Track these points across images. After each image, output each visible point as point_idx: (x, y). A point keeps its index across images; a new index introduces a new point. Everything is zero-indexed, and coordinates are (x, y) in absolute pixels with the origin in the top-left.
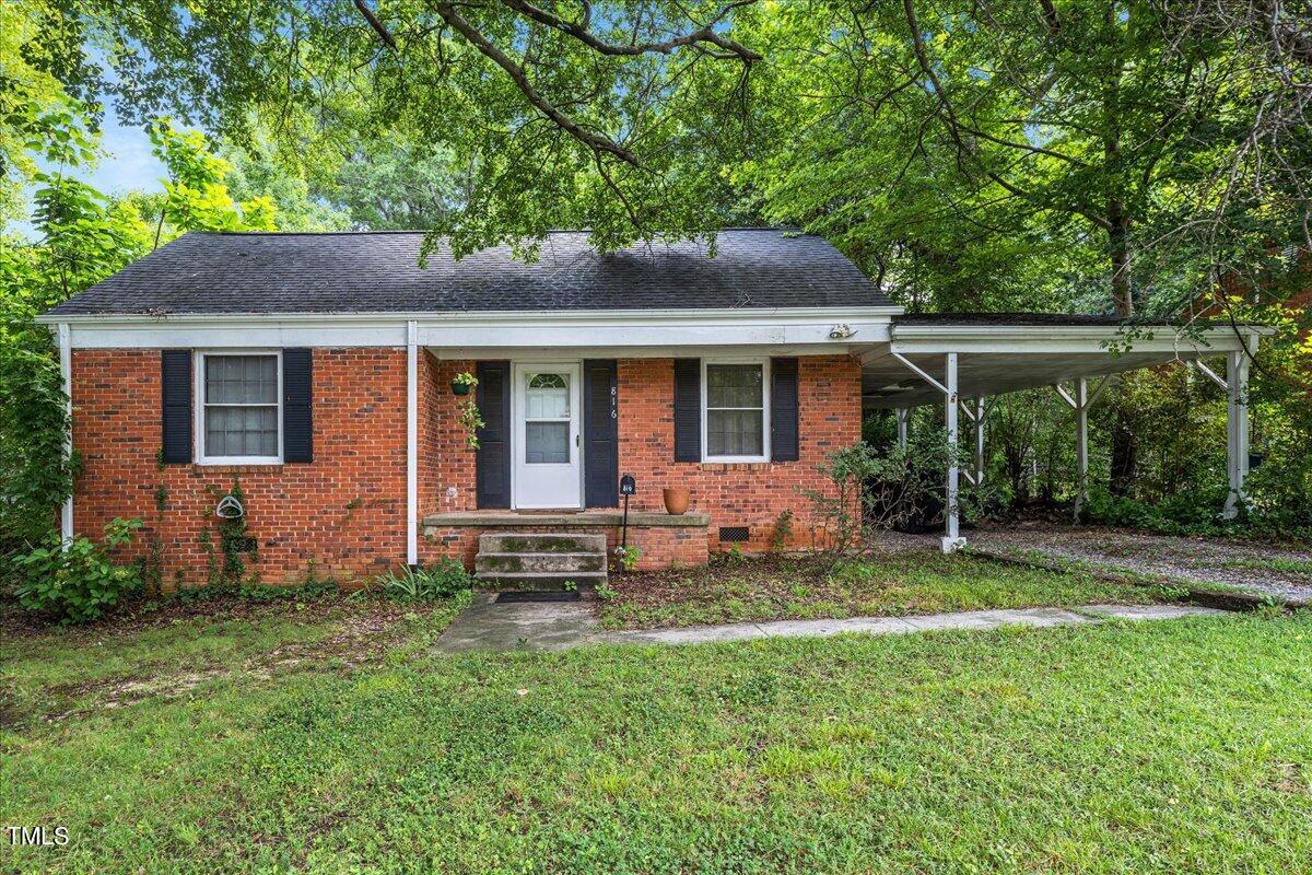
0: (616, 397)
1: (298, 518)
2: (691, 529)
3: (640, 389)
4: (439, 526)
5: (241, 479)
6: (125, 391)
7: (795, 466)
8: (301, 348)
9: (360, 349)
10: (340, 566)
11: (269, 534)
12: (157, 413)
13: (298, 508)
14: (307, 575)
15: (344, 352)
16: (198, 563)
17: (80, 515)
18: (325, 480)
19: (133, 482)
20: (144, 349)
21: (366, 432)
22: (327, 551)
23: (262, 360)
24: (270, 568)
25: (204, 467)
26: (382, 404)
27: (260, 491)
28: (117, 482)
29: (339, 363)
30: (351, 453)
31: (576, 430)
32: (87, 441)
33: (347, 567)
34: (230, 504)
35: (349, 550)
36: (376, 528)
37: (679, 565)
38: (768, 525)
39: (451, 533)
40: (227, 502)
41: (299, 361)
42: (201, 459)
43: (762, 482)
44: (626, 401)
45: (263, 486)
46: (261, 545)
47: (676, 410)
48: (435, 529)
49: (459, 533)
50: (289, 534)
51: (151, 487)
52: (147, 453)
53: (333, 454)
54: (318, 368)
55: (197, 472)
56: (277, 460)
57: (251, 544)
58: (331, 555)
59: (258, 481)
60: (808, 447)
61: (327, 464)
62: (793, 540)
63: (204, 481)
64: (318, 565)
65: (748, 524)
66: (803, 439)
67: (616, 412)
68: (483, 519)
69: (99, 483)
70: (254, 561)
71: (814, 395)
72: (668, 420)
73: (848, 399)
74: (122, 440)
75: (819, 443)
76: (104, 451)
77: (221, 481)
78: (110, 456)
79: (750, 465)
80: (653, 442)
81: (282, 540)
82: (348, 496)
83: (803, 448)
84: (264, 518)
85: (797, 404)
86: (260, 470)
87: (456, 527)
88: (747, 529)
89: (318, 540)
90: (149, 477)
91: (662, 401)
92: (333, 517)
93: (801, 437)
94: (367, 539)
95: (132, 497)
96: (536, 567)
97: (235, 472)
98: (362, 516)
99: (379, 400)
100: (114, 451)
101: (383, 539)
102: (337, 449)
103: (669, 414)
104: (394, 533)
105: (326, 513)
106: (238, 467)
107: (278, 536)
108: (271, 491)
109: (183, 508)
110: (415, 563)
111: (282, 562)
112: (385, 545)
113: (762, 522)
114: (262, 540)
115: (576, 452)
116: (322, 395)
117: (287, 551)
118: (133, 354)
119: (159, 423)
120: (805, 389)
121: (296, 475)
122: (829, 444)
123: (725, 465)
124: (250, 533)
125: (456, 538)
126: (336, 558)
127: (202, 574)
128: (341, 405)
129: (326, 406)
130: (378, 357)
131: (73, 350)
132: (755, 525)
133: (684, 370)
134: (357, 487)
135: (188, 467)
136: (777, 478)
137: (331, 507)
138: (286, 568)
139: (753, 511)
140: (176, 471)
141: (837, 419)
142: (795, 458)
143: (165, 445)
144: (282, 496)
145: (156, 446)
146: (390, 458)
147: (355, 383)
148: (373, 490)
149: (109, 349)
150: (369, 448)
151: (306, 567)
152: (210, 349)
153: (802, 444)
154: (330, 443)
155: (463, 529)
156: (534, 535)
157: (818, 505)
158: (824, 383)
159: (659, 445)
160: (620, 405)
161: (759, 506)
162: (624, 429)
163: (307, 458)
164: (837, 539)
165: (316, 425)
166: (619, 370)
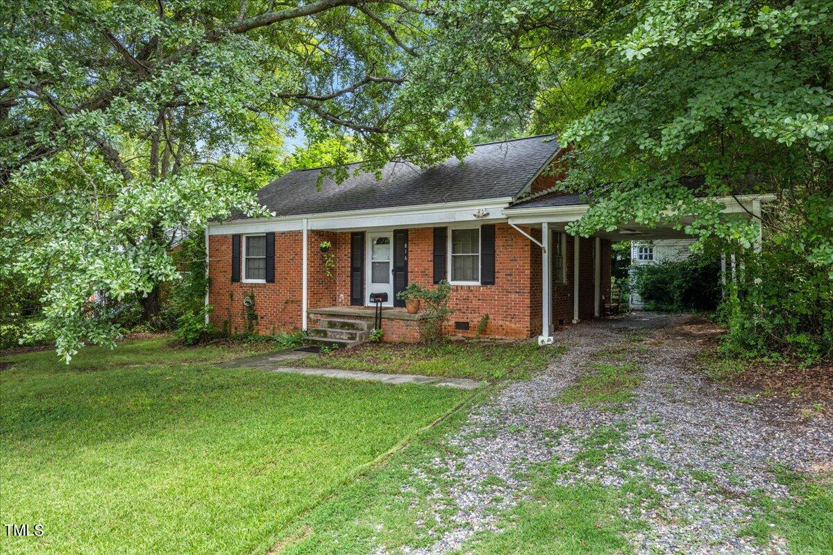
0: (407, 249)
1: (270, 307)
3: (418, 244)
5: (253, 289)
6: (223, 252)
7: (493, 288)
8: (271, 232)
9: (290, 232)
10: (282, 329)
11: (261, 314)
12: (231, 261)
13: (270, 302)
15: (285, 233)
16: (241, 324)
18: (278, 290)
19: (225, 289)
20: (228, 235)
21: (292, 269)
22: (279, 322)
24: (262, 328)
25: (244, 283)
26: (296, 256)
27: (259, 295)
28: (220, 289)
29: (283, 238)
30: (286, 279)
31: (391, 266)
32: (212, 272)
33: (285, 330)
35: (286, 322)
36: (294, 313)
38: (479, 322)
40: (247, 299)
41: (271, 238)
42: (244, 281)
43: (476, 297)
44: (412, 251)
45: (260, 292)
46: (259, 318)
47: (434, 256)
48: (313, 314)
50: (267, 314)
51: (229, 291)
52: (228, 277)
53: (281, 279)
54: (277, 241)
55: (242, 286)
56: (264, 281)
57: (256, 317)
58: (280, 324)
59: (259, 290)
60: (500, 277)
61: (279, 284)
62: (492, 331)
63: (244, 289)
64: (276, 328)
65: (468, 321)
66: (498, 272)
67: (407, 257)
68: (329, 311)
69: (216, 289)
70: (257, 324)
71: (503, 246)
72: (431, 261)
73: (522, 248)
74: (222, 272)
75: (506, 275)
76: (217, 276)
77: (248, 290)
78: (219, 279)
79: (469, 287)
80: (424, 274)
81: (265, 316)
82: (285, 298)
83: (497, 278)
84: (260, 307)
85: (495, 252)
86: (259, 285)
88: (468, 323)
89: (276, 317)
90: (229, 287)
91: (428, 251)
92: (281, 308)
93: (496, 271)
94: (291, 318)
95: (224, 295)
96: (331, 336)
98: (290, 307)
100: (220, 276)
101: (296, 318)
102: (282, 277)
103: (431, 258)
104: (300, 315)
105: (278, 305)
106: (252, 284)
107: (264, 314)
108: (262, 295)
109: (237, 300)
111: (265, 326)
112: (297, 321)
113: (475, 320)
114: (259, 316)
115: (392, 278)
116: (278, 253)
117: (267, 321)
118: (225, 237)
119: (231, 265)
120: (499, 242)
121: (269, 288)
122: (512, 275)
123: (457, 286)
124: (256, 313)
125: (320, 320)
126: (282, 325)
127: (242, 329)
128: (284, 257)
129: (279, 258)
130: (295, 236)
131: (210, 236)
132: (472, 321)
133: (439, 233)
134: (288, 294)
135: (240, 283)
136: (484, 294)
137: (280, 303)
138: (266, 328)
139: (471, 313)
140: (236, 285)
141: (516, 260)
142: (493, 283)
143: (233, 274)
144: (266, 297)
145: (230, 275)
146: (299, 281)
147: (288, 248)
148: (293, 296)
149: (219, 235)
150: (292, 276)
152: (248, 234)
153: (497, 275)
154: (280, 274)
155: (323, 316)
156: (342, 320)
157: (505, 312)
158: (509, 238)
159: (426, 275)
160: (409, 253)
161: (474, 310)
162: (411, 266)
163: (273, 281)
164: (516, 332)
165: (276, 266)
166: (409, 235)
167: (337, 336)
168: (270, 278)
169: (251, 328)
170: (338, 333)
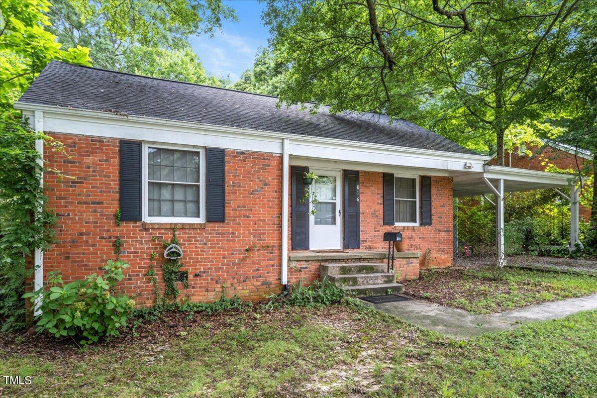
0: (359, 190)
1: (215, 258)
2: (413, 259)
3: (368, 187)
4: (297, 261)
5: (177, 233)
6: (89, 167)
7: (430, 228)
8: (217, 148)
9: (253, 153)
10: (241, 288)
11: (196, 269)
12: (115, 184)
13: (215, 251)
14: (221, 294)
15: (244, 153)
16: (145, 290)
17: (49, 258)
18: (233, 233)
19: (95, 234)
20: (105, 138)
21: (257, 204)
22: (234, 278)
23: (190, 154)
24: (197, 291)
25: (151, 224)
26: (266, 187)
27: (190, 241)
28: (81, 234)
29: (241, 160)
30: (248, 217)
31: (339, 207)
32: (55, 202)
33: (245, 288)
34: (174, 249)
35: (247, 277)
36: (264, 263)
37: (408, 278)
39: (304, 264)
40: (172, 248)
41: (216, 157)
42: (147, 219)
43: (418, 236)
44: (363, 193)
45: (192, 237)
46: (191, 276)
47: (384, 199)
48: (296, 262)
49: (308, 265)
50: (209, 268)
51: (110, 238)
52: (107, 213)
53: (238, 217)
54: (228, 162)
55: (145, 227)
56: (201, 220)
57: (183, 276)
58: (236, 281)
59: (189, 234)
60: (435, 219)
61: (233, 224)
62: (428, 263)
63: (151, 234)
64: (228, 287)
67: (359, 198)
69: (67, 234)
70: (186, 287)
71: (436, 194)
72: (381, 204)
73: (448, 197)
74: (85, 203)
75: (438, 218)
76: (70, 211)
77: (163, 234)
78: (76, 215)
80: (374, 215)
81: (204, 272)
82: (246, 244)
83: (433, 220)
84: (192, 258)
85: (431, 199)
86: (191, 226)
87: (306, 261)
89: (228, 272)
90: (108, 231)
91: (378, 194)
92: (237, 258)
93: (432, 214)
94: (258, 270)
95: (93, 245)
96: (365, 282)
97: (173, 228)
98: (255, 255)
99: (266, 185)
100: (79, 211)
101: (266, 270)
102: (239, 214)
103: (381, 201)
104: (273, 266)
105: (233, 254)
106: (176, 224)
107: (202, 270)
108: (198, 241)
109: (135, 252)
110: (286, 283)
111: (204, 287)
112: (268, 273)
114: (191, 273)
115: (339, 219)
116: (231, 180)
117: (208, 279)
118: (96, 141)
119: (117, 192)
120: (433, 191)
121: (214, 230)
122: (442, 218)
123: (404, 227)
124: (183, 269)
125: (306, 268)
126: (239, 282)
127: (148, 298)
128: (242, 187)
129: (233, 186)
130: (264, 159)
131: (45, 133)
133: (387, 179)
134: (252, 238)
135: (138, 224)
136: (423, 233)
137: (236, 250)
138: (207, 291)
139: (414, 249)
140: (129, 227)
141: (444, 206)
142: (430, 224)
143: (121, 207)
144: (205, 244)
145: (113, 207)
146: (271, 220)
147: (251, 174)
148: (261, 240)
149: (76, 135)
150: (259, 214)
151: (221, 290)
152: (154, 143)
153: (432, 218)
154: (236, 210)
155: (310, 262)
156: (359, 264)
157: (438, 247)
158: (440, 189)
159: (377, 216)
160: (360, 195)
161: (416, 247)
162: (362, 207)
163: (222, 219)
164: (445, 262)
165: (227, 198)
166: (360, 177)
167: (371, 282)
168: (216, 214)
169: (171, 292)
170: (371, 278)
